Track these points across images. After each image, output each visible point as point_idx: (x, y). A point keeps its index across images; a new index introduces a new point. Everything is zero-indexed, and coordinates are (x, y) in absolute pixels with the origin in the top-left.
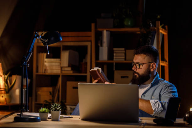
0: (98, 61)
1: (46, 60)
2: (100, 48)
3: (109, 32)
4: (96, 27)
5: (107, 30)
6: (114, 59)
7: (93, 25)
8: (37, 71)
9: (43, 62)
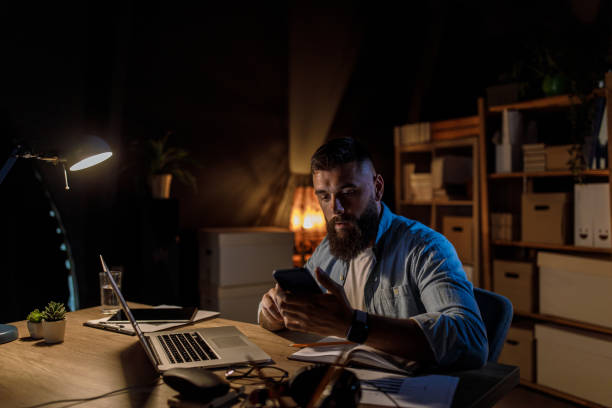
0: (493, 176)
1: (414, 177)
2: (498, 148)
3: (516, 113)
4: (486, 107)
5: (510, 107)
6: (526, 170)
7: (481, 102)
8: (403, 197)
9: (410, 180)
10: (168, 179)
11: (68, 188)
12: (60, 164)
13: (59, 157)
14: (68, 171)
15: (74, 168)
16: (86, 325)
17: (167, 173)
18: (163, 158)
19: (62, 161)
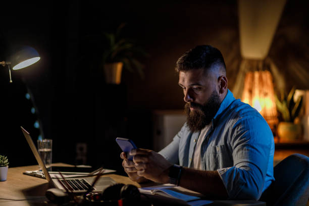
10: (119, 66)
11: (11, 81)
12: (7, 66)
13: (5, 61)
14: (12, 70)
15: (15, 68)
16: (25, 174)
17: (118, 61)
18: (115, 48)
19: (7, 63)
